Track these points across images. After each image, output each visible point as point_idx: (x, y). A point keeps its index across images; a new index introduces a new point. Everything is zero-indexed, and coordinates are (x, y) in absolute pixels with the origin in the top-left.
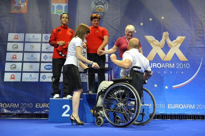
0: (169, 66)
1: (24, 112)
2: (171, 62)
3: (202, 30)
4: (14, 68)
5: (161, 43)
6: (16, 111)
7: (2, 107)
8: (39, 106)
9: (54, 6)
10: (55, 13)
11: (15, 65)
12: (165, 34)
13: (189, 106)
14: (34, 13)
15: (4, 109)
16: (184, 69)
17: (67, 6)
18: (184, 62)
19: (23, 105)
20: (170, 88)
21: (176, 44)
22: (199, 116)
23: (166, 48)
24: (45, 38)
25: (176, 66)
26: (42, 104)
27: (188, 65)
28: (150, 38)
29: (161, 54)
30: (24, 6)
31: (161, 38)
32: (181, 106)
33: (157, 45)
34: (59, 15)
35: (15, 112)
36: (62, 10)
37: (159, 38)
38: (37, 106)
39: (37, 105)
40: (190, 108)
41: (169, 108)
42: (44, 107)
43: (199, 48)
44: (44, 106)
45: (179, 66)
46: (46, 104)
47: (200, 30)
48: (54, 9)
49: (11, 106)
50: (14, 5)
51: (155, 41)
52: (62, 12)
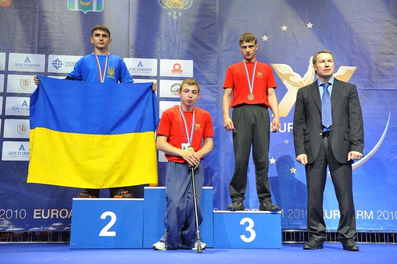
1: (7, 228)
3: (392, 54)
5: (304, 81)
8: (41, 215)
10: (76, 9)
13: (361, 215)
19: (5, 212)
22: (382, 234)
24: (53, 64)
26: (49, 210)
28: (282, 69)
31: (306, 70)
33: (296, 85)
34: (85, 13)
36: (92, 3)
37: (301, 69)
38: (37, 216)
39: (37, 212)
40: (364, 218)
42: (52, 217)
43: (384, 92)
44: (52, 214)
46: (57, 211)
47: (387, 54)
51: (293, 76)
52: (91, 6)
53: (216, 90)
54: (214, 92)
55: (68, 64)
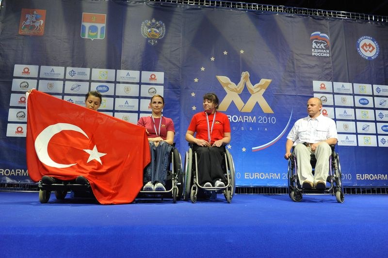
0: (249, 119)
2: (252, 114)
4: (21, 117)
5: (238, 88)
6: (25, 181)
7: (3, 175)
9: (84, 27)
10: (86, 37)
11: (23, 112)
12: (245, 75)
13: (273, 176)
14: (54, 36)
15: (7, 177)
16: (269, 125)
17: (104, 27)
18: (268, 115)
20: (249, 150)
21: (259, 89)
22: (285, 188)
23: (245, 95)
24: (70, 73)
25: (257, 120)
27: (273, 119)
28: (223, 79)
29: (239, 102)
30: (40, 25)
31: (239, 80)
32: (262, 176)
33: (232, 90)
34: (92, 40)
35: (22, 183)
36: (97, 33)
37: (236, 80)
40: (274, 178)
41: (246, 178)
43: (289, 97)
45: (262, 121)
47: (291, 72)
48: (84, 32)
49: (17, 173)
50: (24, 23)
51: (230, 84)
52: (96, 36)
53: (179, 93)
54: (178, 94)
55: (79, 73)
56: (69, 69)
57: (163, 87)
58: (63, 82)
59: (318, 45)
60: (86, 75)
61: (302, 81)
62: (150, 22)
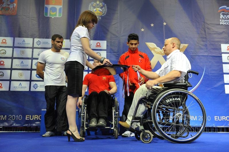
1: (12, 124)
4: (1, 76)
6: (3, 124)
8: (29, 118)
9: (47, 8)
10: (48, 16)
11: (2, 72)
14: (24, 15)
17: (61, 8)
19: (12, 116)
24: (37, 43)
26: (33, 116)
27: (190, 74)
28: (151, 45)
30: (13, 7)
33: (158, 53)
34: (53, 18)
35: (1, 125)
36: (56, 13)
37: (161, 45)
38: (27, 118)
39: (27, 116)
40: (192, 119)
42: (35, 119)
43: (202, 57)
46: (38, 116)
47: (203, 38)
50: (2, 6)
51: (157, 49)
52: (56, 15)
54: (117, 57)
55: (44, 43)
56: (36, 40)
57: (106, 52)
58: (32, 49)
59: (225, 16)
60: (49, 44)
61: (212, 45)
62: (95, 4)
